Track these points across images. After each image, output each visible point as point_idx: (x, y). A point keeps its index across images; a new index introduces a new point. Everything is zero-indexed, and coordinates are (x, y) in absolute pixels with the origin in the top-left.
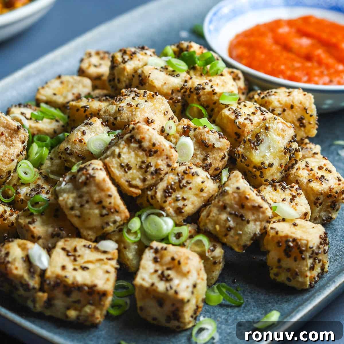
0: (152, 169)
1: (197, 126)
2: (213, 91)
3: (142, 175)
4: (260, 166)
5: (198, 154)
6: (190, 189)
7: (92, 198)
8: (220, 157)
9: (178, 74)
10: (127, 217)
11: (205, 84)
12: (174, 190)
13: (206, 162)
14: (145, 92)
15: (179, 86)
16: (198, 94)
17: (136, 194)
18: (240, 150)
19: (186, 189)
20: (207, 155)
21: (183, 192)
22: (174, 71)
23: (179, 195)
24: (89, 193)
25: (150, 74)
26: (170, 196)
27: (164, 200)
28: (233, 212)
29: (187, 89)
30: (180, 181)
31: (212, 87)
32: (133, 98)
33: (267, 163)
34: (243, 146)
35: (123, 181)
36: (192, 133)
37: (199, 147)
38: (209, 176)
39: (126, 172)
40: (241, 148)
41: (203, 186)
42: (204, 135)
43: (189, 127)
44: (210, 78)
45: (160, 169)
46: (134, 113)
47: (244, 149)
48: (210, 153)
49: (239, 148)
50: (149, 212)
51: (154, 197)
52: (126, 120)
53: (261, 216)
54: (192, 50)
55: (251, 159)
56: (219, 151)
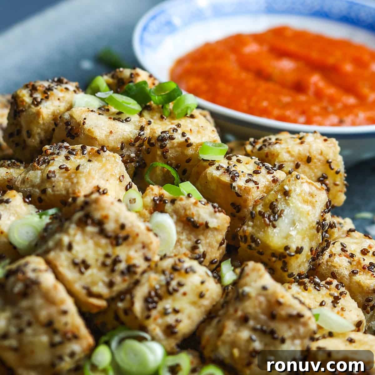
0: (122, 266)
1: (175, 197)
2: (186, 140)
3: (107, 276)
4: (282, 253)
5: (182, 240)
6: (185, 294)
7: (36, 317)
8: (217, 242)
9: (128, 118)
10: (90, 345)
11: (173, 131)
12: (160, 298)
13: (197, 251)
14: (83, 148)
15: (132, 136)
16: (162, 147)
17: (98, 307)
18: (248, 228)
19: (178, 295)
20: (198, 240)
21: (174, 300)
22: (120, 113)
23: (168, 304)
24: (31, 309)
25: (85, 119)
26: (155, 308)
27: (146, 314)
28: (259, 326)
29: (144, 140)
30: (168, 284)
31: (183, 135)
32: (67, 158)
33: (294, 247)
34: (251, 223)
35: (78, 287)
36: (168, 206)
37: (184, 229)
38: (210, 273)
39: (82, 273)
40: (248, 226)
41: (203, 288)
42: (190, 209)
43: (162, 199)
44: (176, 122)
45: (134, 266)
46: (75, 180)
47: (253, 227)
48: (201, 237)
49: (245, 227)
50: (122, 335)
51: (129, 311)
52: (64, 192)
53: (302, 330)
54: (139, 80)
55: (268, 242)
56: (216, 233)
